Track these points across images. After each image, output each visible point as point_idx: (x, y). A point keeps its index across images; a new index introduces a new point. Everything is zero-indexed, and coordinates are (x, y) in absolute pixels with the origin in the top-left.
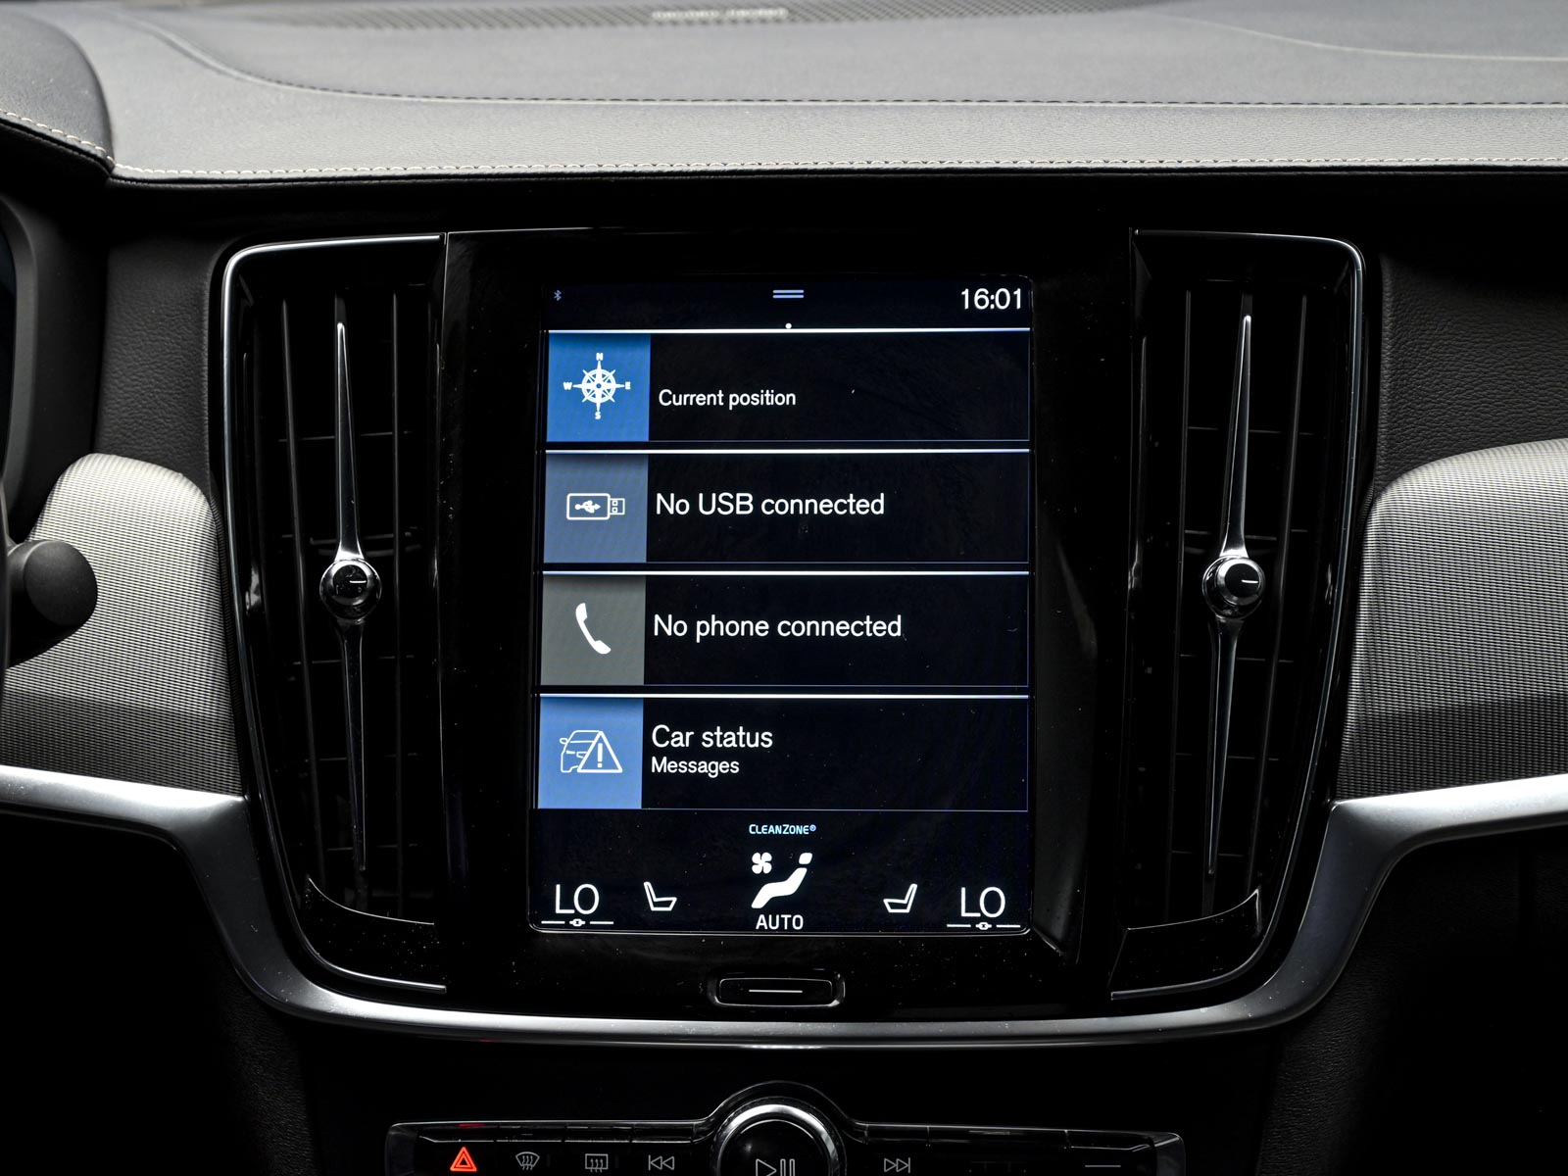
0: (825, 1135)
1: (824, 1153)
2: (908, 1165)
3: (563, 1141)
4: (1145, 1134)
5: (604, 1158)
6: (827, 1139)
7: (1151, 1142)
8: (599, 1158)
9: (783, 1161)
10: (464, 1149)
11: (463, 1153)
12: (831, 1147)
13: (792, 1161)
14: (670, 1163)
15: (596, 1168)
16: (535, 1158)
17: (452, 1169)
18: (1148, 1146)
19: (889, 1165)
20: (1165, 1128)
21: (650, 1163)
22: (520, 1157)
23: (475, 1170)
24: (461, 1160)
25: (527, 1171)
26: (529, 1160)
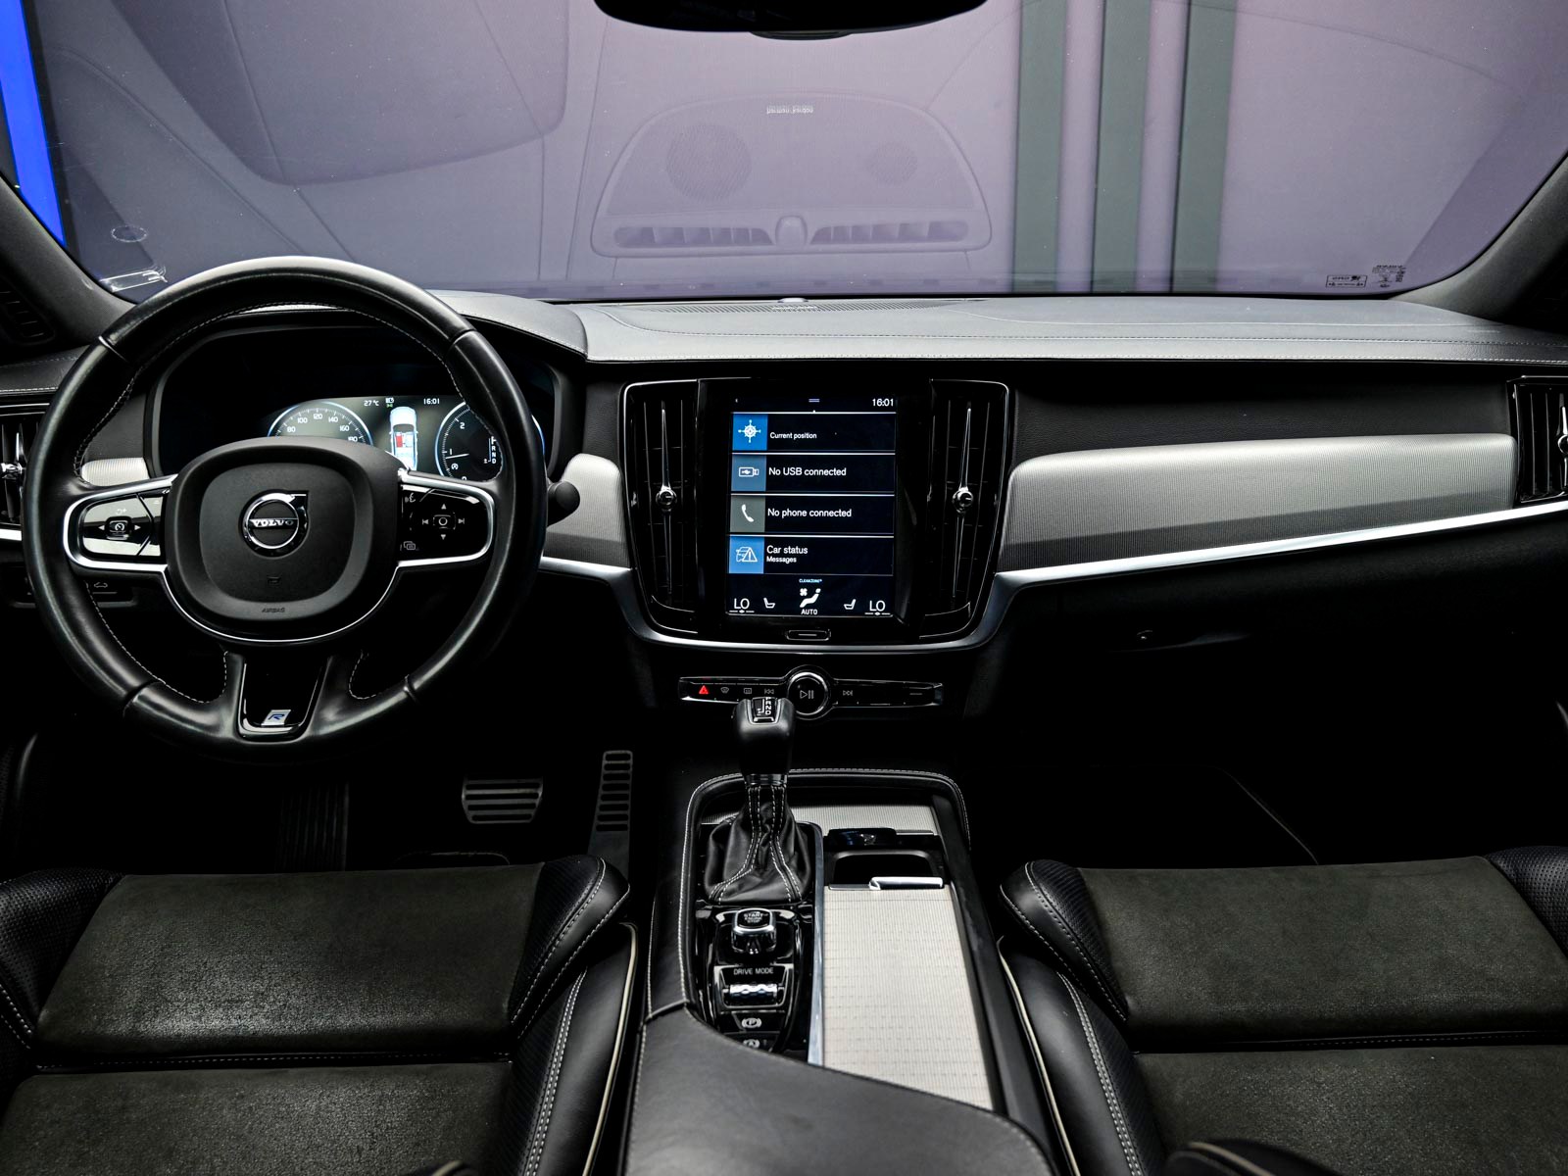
0: (824, 683)
1: (823, 689)
2: (852, 693)
3: (737, 684)
4: (931, 683)
5: (750, 689)
7: (933, 687)
8: (748, 689)
9: (810, 691)
10: (704, 687)
12: (825, 687)
13: (813, 691)
14: (772, 691)
15: (748, 693)
16: (728, 689)
17: (700, 693)
18: (931, 687)
19: (845, 693)
20: (937, 682)
21: (766, 691)
22: (722, 689)
23: (706, 693)
24: (703, 690)
25: (725, 694)
26: (725, 690)
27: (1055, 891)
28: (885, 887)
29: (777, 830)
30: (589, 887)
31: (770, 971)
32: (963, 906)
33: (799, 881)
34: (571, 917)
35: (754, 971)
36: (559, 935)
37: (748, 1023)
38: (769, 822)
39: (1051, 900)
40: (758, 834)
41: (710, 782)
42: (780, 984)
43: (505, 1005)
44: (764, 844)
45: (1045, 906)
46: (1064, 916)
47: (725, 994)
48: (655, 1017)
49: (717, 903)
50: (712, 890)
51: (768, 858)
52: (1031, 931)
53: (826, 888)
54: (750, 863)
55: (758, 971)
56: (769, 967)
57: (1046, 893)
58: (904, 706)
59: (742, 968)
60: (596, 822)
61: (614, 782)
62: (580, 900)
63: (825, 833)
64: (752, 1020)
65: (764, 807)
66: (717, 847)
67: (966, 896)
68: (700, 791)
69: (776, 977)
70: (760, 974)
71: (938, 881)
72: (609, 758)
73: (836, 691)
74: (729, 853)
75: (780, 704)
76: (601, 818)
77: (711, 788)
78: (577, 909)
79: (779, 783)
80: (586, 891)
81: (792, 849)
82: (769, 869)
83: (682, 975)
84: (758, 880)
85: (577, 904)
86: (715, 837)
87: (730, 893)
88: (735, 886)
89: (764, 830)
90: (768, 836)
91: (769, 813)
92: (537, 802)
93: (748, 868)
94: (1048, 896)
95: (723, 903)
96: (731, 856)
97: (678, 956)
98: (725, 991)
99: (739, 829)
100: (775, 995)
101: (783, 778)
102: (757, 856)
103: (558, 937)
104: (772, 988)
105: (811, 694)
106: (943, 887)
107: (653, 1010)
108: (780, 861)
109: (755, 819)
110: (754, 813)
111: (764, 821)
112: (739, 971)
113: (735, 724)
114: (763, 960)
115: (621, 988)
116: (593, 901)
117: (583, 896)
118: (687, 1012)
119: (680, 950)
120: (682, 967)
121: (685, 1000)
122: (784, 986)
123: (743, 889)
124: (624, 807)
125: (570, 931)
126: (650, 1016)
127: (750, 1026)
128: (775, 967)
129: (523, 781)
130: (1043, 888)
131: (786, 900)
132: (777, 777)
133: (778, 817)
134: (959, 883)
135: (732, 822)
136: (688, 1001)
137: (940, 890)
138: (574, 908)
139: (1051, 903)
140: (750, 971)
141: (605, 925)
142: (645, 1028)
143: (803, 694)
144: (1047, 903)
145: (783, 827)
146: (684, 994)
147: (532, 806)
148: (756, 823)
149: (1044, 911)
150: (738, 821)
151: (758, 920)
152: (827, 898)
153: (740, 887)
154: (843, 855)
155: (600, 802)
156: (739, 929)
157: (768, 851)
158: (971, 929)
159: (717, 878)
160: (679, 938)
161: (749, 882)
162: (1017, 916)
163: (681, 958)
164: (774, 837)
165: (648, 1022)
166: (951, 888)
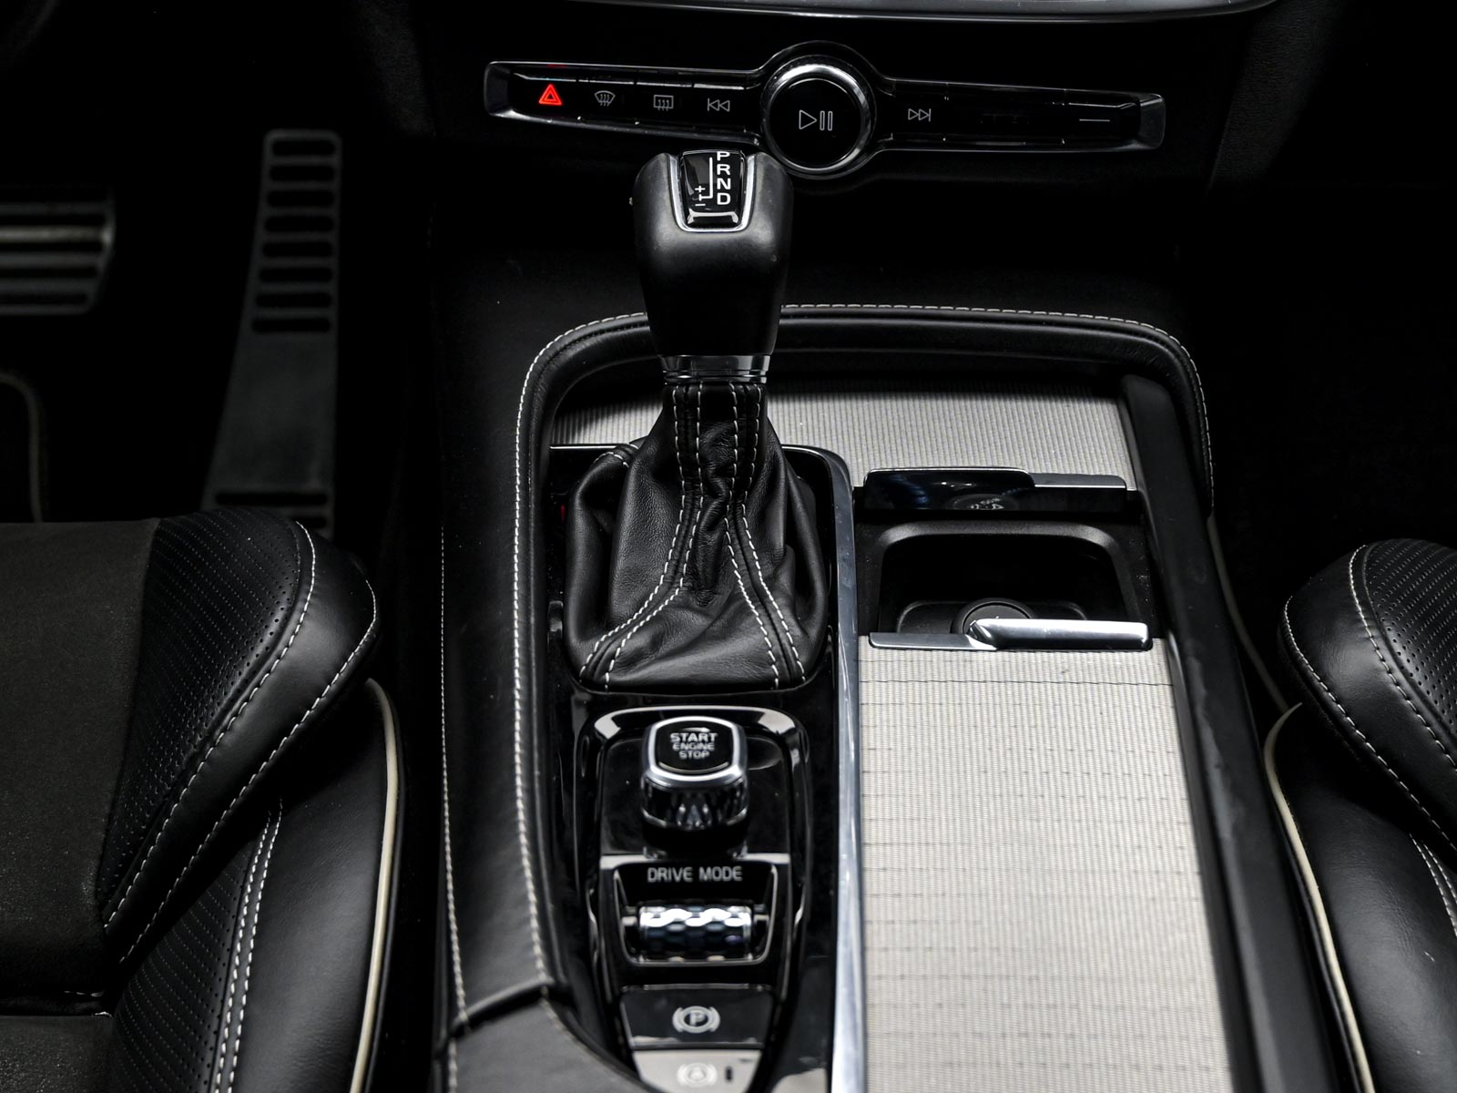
0: (857, 89)
1: (857, 105)
2: (929, 115)
3: (635, 83)
4: (1132, 94)
5: (670, 99)
6: (859, 92)
7: (1138, 103)
8: (666, 99)
9: (822, 112)
10: (550, 86)
11: (550, 89)
12: (862, 98)
13: (830, 112)
14: (726, 106)
15: (663, 107)
16: (611, 96)
17: (541, 102)
18: (1134, 104)
19: (912, 114)
20: (1149, 89)
21: (709, 105)
22: (599, 95)
23: (560, 103)
24: (548, 98)
25: (604, 108)
26: (605, 99)
27: (1419, 644)
28: (1005, 642)
29: (742, 487)
30: (279, 615)
31: (734, 874)
32: (1200, 711)
33: (798, 632)
34: (239, 692)
35: (695, 874)
36: (212, 732)
37: (687, 1020)
38: (723, 471)
39: (1410, 667)
40: (695, 499)
41: (570, 335)
42: (760, 908)
43: (87, 887)
44: (711, 528)
45: (1394, 681)
46: (1438, 707)
47: (628, 929)
48: (478, 1020)
49: (600, 685)
50: (588, 652)
51: (719, 562)
52: (1356, 743)
53: (864, 640)
54: (676, 570)
55: (706, 874)
56: (732, 864)
57: (1397, 647)
58: (1063, 148)
59: (667, 865)
60: (251, 311)
61: (295, 211)
62: (260, 649)
63: (858, 481)
64: (697, 1012)
65: (710, 436)
66: (594, 523)
67: (1207, 685)
68: (546, 363)
69: (750, 888)
70: (711, 883)
71: (1139, 630)
72: (280, 148)
73: (888, 111)
74: (623, 545)
75: (753, 170)
76: (265, 301)
77: (571, 353)
78: (253, 673)
79: (748, 376)
80: (274, 627)
81: (779, 539)
82: (725, 591)
83: (533, 910)
84: (698, 622)
85: (253, 659)
86: (588, 499)
87: (630, 661)
88: (642, 641)
89: (712, 492)
90: (723, 505)
91: (723, 449)
92: (101, 262)
93: (671, 584)
94: (1403, 658)
95: (614, 686)
96: (630, 552)
97: (519, 858)
98: (629, 921)
99: (649, 481)
100: (747, 934)
101: (757, 364)
102: (693, 556)
103: (209, 739)
104: (739, 917)
105: (826, 120)
106: (1148, 646)
107: (469, 1001)
108: (749, 570)
109: (690, 466)
110: (687, 448)
111: (712, 469)
112: (661, 874)
113: (637, 221)
114: (715, 845)
115: (370, 872)
116: (292, 652)
117: (268, 638)
118: (551, 1014)
119: (523, 840)
120: (530, 886)
121: (543, 978)
122: (767, 911)
123: (663, 650)
124: (322, 275)
125: (239, 724)
126: (463, 1016)
127: (693, 1029)
128: (748, 866)
129: (63, 209)
130: (1392, 635)
131: (768, 682)
132: (747, 361)
133: (746, 457)
134: (1189, 644)
135: (631, 461)
136: (550, 980)
137: (1143, 654)
138: (246, 670)
139: (1408, 676)
140: (685, 874)
141: (323, 710)
142: (453, 1049)
143: (806, 120)
144: (1399, 675)
145: (756, 480)
146: (540, 964)
147: (88, 272)
148: (691, 473)
149: (1392, 698)
150: (645, 461)
151: (705, 750)
152: (866, 671)
153: (656, 643)
154: (899, 534)
155: (259, 261)
156: (659, 775)
157: (722, 542)
158: (1216, 777)
159: (599, 616)
160: (520, 805)
161: (674, 627)
162: (1325, 705)
163: (526, 863)
164: (735, 506)
165: (459, 1033)
166: (1168, 650)
